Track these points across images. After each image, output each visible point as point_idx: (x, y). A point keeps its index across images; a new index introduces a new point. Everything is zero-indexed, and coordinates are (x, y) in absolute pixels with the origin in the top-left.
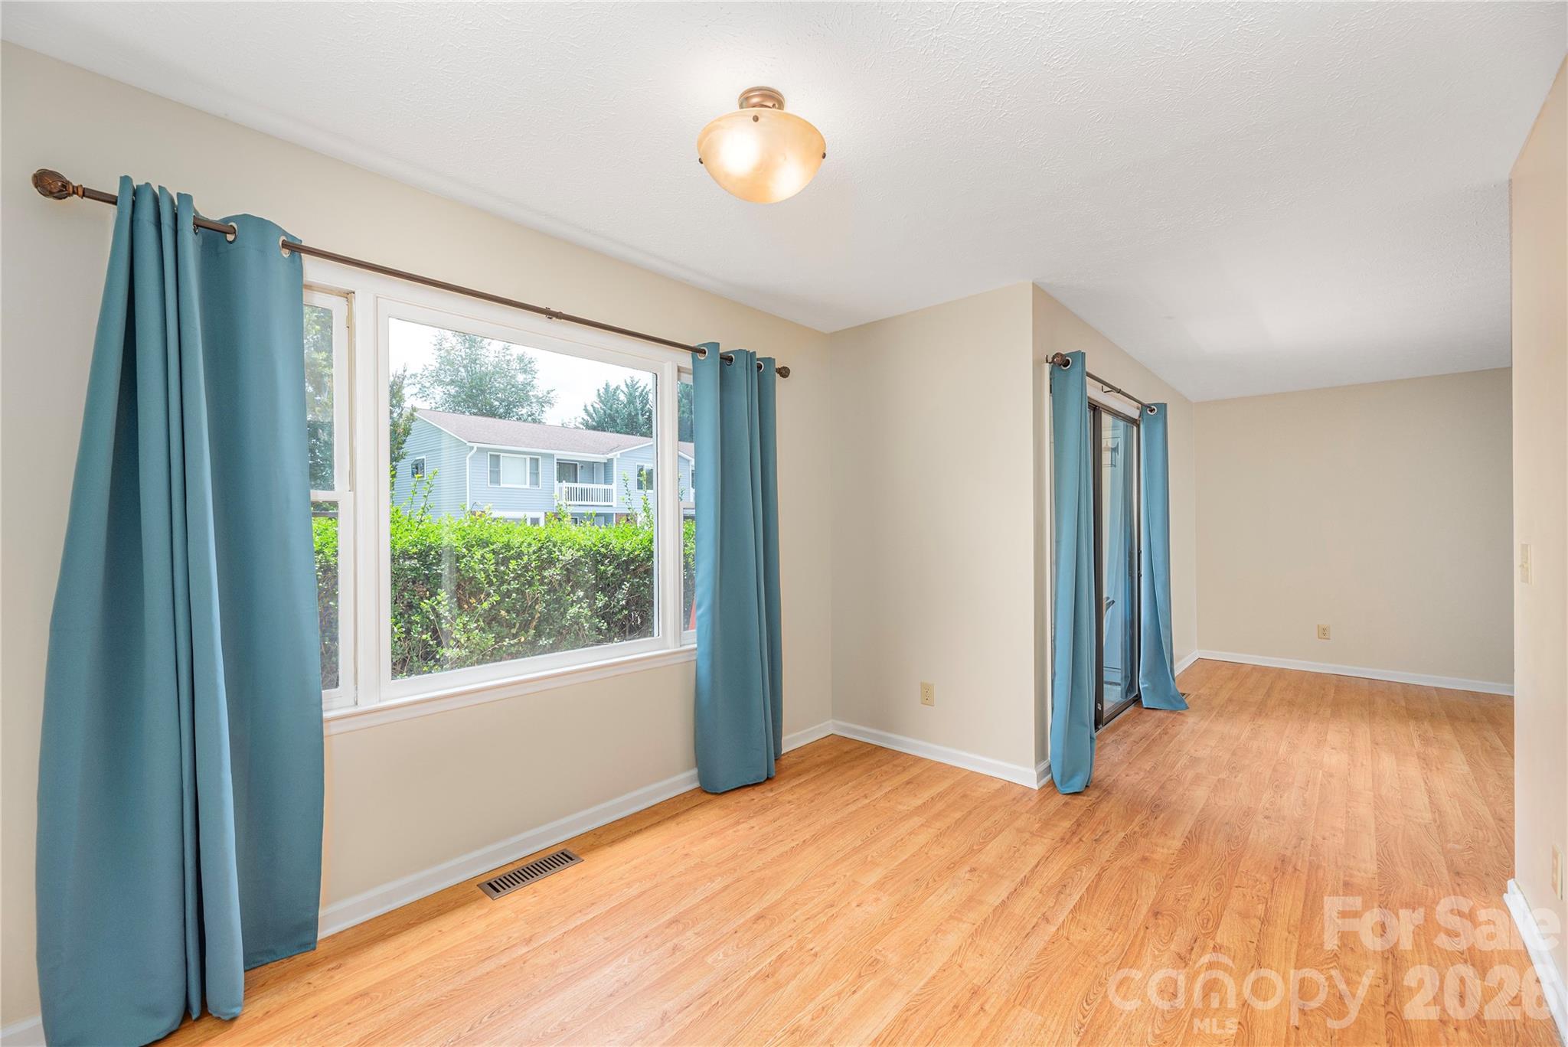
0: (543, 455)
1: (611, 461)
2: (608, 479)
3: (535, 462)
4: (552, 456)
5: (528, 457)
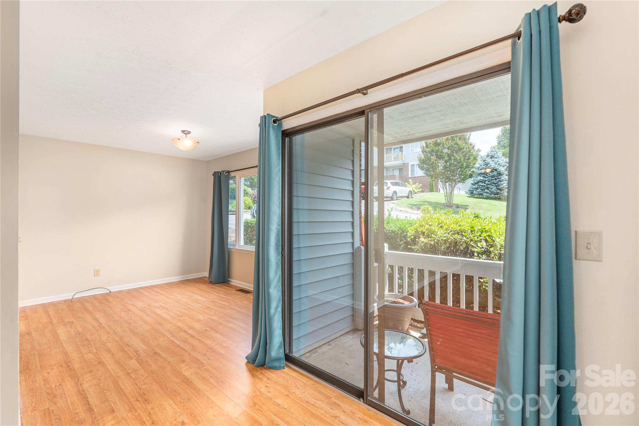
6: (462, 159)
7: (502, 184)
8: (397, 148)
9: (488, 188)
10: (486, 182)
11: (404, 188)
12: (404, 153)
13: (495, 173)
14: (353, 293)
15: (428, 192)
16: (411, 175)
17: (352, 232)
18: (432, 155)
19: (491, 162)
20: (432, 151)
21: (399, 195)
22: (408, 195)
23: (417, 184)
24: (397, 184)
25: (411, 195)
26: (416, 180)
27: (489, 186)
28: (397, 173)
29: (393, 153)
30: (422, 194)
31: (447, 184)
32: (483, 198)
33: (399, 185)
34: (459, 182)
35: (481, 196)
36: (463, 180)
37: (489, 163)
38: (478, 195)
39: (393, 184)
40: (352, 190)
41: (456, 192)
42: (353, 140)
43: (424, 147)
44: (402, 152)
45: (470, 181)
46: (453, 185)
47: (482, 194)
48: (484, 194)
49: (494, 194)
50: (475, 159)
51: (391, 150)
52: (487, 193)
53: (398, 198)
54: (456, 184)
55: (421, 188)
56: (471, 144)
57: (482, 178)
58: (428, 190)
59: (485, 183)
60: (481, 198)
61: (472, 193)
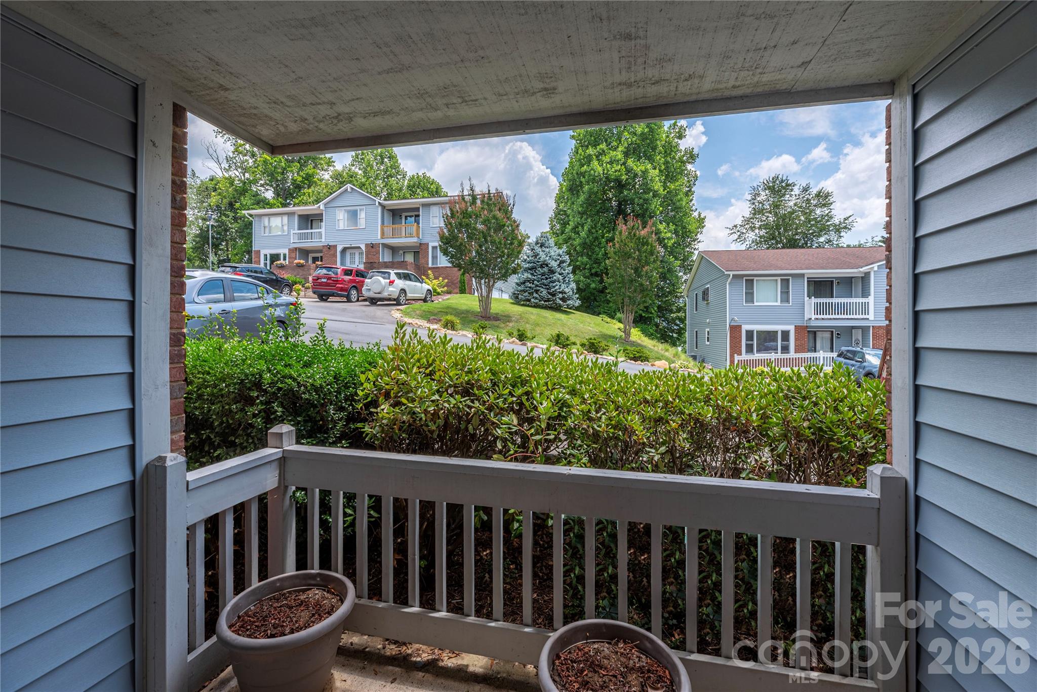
0: (794, 276)
1: (867, 274)
2: (865, 293)
3: (785, 282)
4: (803, 275)
5: (779, 279)
6: (503, 242)
7: (554, 287)
8: (411, 216)
9: (537, 291)
10: (535, 282)
11: (418, 284)
12: (421, 225)
13: (546, 269)
14: (134, 624)
15: (457, 293)
16: (433, 264)
17: (129, 409)
18: (460, 231)
19: (541, 253)
20: (460, 224)
21: (410, 295)
22: (426, 297)
23: (441, 278)
24: (406, 277)
25: (431, 297)
26: (438, 272)
27: (538, 288)
28: (410, 258)
29: (403, 224)
30: (449, 296)
31: (483, 281)
32: (531, 306)
33: (410, 280)
34: (498, 279)
35: (527, 303)
36: (504, 277)
37: (538, 254)
38: (524, 301)
39: (399, 276)
40: (131, 262)
41: (495, 294)
42: (136, 92)
43: (448, 216)
44: (418, 223)
45: (514, 279)
46: (491, 283)
47: (529, 300)
48: (532, 300)
49: (545, 301)
50: (521, 244)
51: (401, 218)
52: (536, 298)
53: (409, 301)
54: (494, 282)
55: (447, 285)
56: (515, 221)
57: (530, 276)
58: (458, 291)
59: (533, 284)
60: (528, 306)
61: (517, 298)
